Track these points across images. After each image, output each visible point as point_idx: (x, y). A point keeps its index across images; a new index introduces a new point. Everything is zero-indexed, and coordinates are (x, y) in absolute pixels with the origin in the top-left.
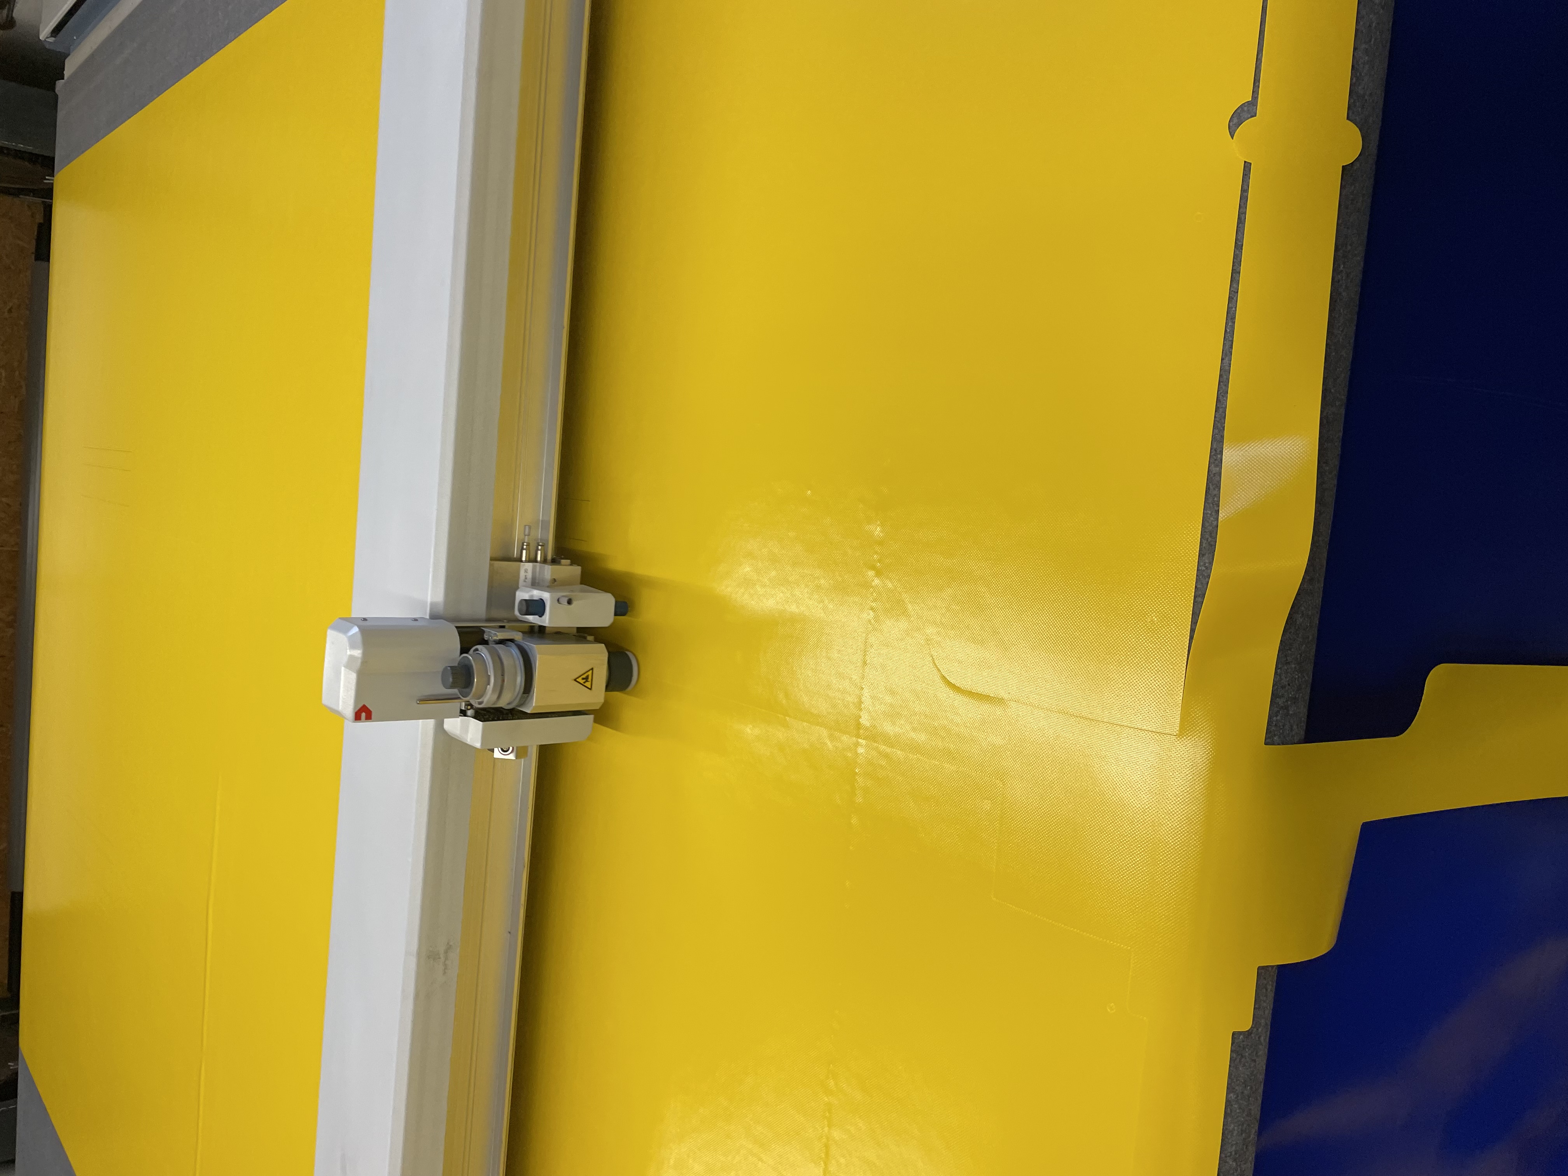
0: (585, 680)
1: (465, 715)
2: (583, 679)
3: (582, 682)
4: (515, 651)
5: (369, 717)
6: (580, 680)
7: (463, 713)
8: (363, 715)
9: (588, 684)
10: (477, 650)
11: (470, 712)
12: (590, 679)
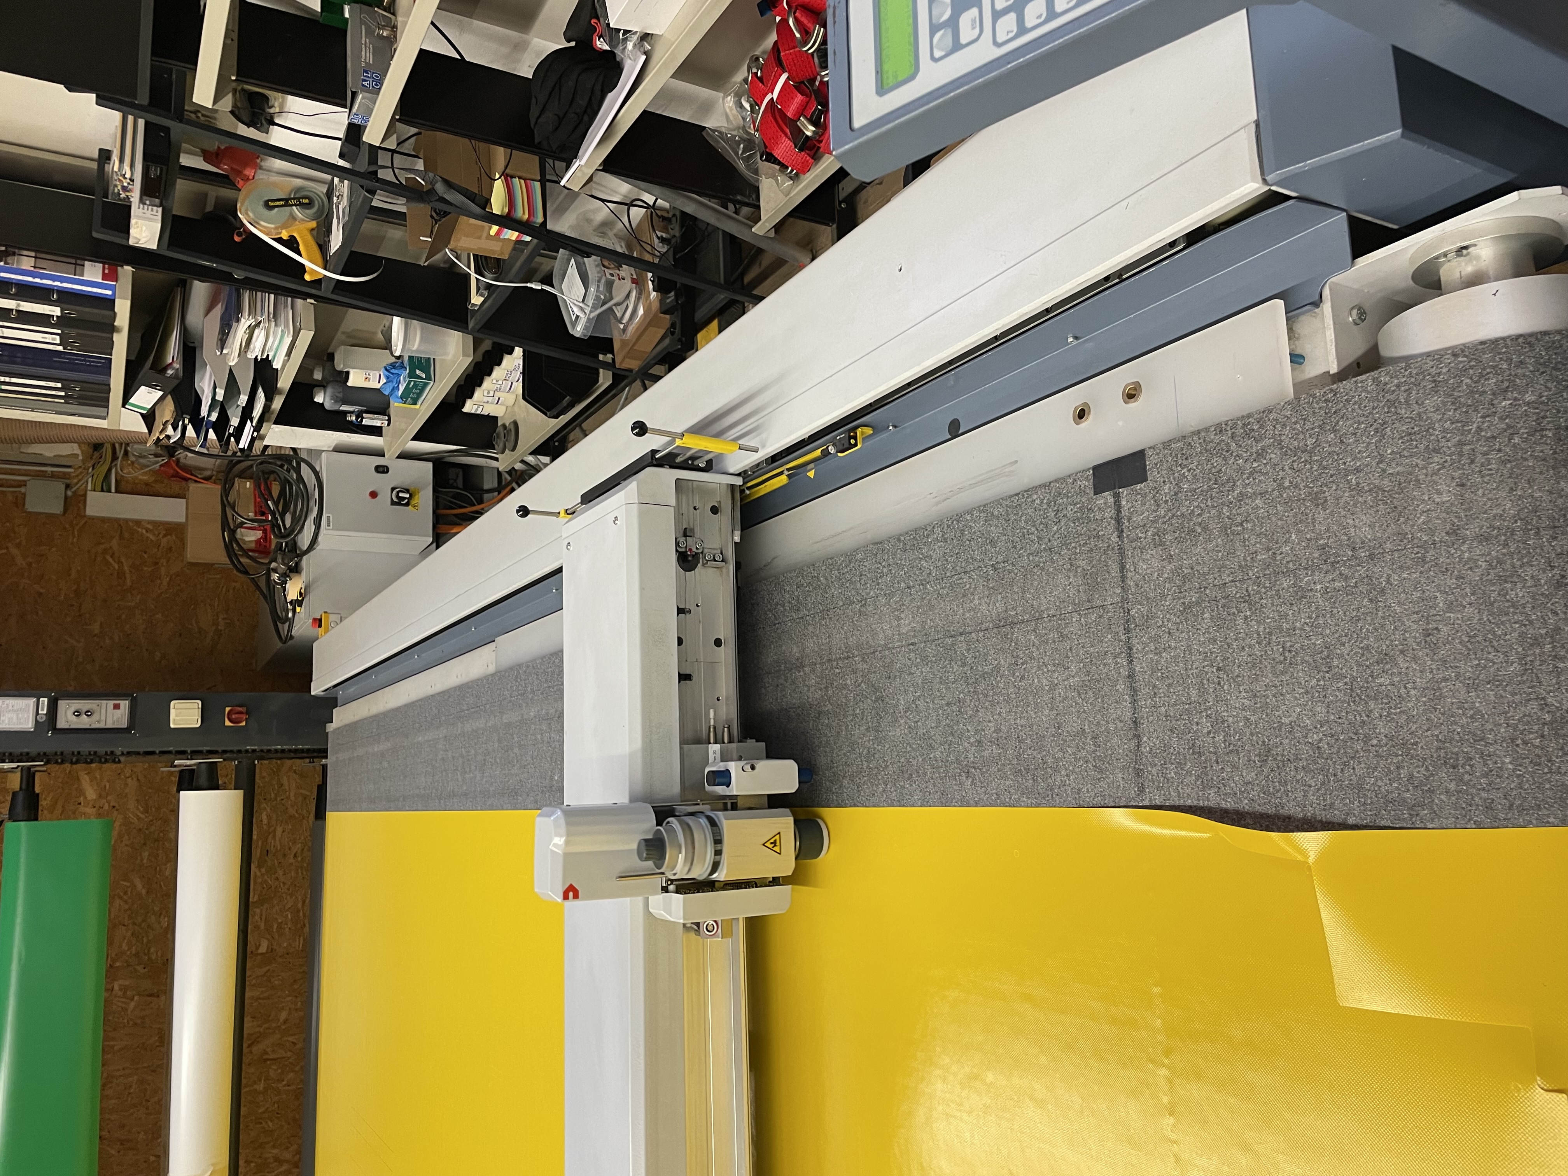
0: (774, 843)
1: (667, 892)
2: (771, 843)
3: (771, 846)
4: (703, 821)
5: (576, 896)
6: (768, 844)
7: (665, 890)
8: (571, 894)
9: (777, 849)
10: (668, 823)
11: (672, 888)
12: (778, 844)
